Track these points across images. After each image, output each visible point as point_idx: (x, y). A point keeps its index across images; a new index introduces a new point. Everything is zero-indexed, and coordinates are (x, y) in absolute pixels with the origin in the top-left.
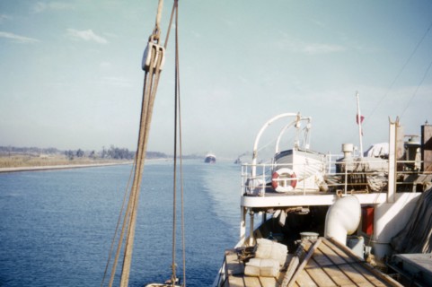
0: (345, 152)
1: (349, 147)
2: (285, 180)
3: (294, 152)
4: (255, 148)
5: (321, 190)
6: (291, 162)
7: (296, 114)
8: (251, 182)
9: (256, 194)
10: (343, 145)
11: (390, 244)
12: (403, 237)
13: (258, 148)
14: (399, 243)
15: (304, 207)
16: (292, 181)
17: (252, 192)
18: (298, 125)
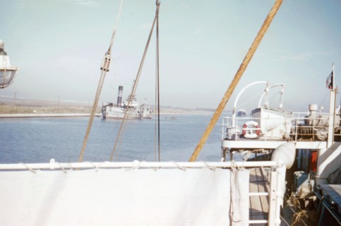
0: (311, 111)
1: (314, 107)
2: (252, 130)
3: (262, 110)
4: (235, 106)
5: (284, 138)
6: (260, 117)
7: (266, 82)
8: (229, 131)
9: (233, 139)
10: (310, 106)
11: (327, 179)
12: (336, 174)
13: (237, 106)
14: (333, 178)
15: (265, 149)
16: (256, 131)
17: (230, 138)
18: (267, 90)
